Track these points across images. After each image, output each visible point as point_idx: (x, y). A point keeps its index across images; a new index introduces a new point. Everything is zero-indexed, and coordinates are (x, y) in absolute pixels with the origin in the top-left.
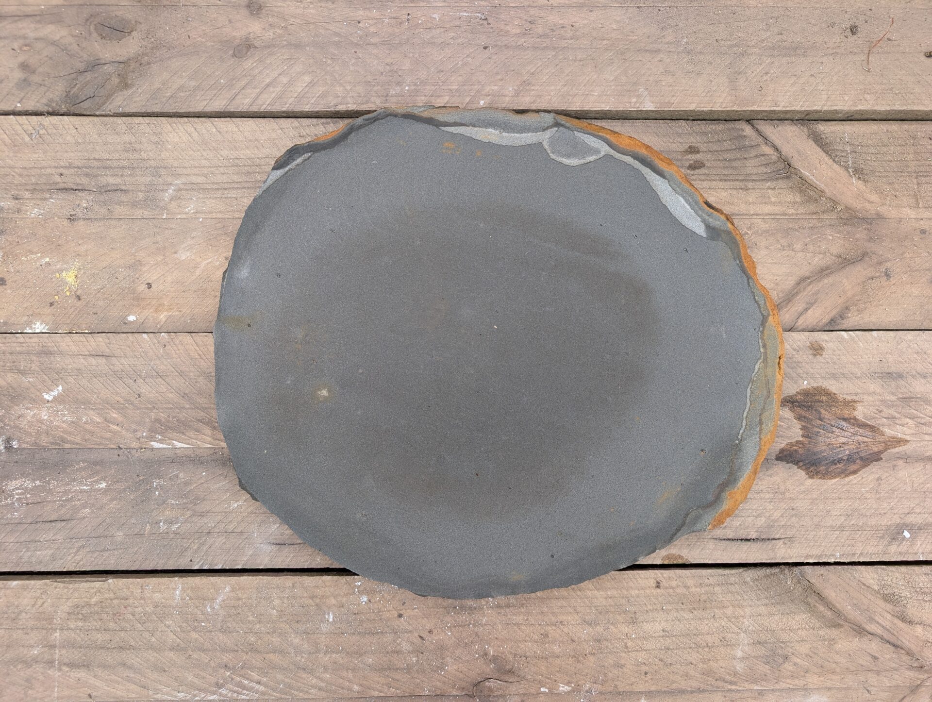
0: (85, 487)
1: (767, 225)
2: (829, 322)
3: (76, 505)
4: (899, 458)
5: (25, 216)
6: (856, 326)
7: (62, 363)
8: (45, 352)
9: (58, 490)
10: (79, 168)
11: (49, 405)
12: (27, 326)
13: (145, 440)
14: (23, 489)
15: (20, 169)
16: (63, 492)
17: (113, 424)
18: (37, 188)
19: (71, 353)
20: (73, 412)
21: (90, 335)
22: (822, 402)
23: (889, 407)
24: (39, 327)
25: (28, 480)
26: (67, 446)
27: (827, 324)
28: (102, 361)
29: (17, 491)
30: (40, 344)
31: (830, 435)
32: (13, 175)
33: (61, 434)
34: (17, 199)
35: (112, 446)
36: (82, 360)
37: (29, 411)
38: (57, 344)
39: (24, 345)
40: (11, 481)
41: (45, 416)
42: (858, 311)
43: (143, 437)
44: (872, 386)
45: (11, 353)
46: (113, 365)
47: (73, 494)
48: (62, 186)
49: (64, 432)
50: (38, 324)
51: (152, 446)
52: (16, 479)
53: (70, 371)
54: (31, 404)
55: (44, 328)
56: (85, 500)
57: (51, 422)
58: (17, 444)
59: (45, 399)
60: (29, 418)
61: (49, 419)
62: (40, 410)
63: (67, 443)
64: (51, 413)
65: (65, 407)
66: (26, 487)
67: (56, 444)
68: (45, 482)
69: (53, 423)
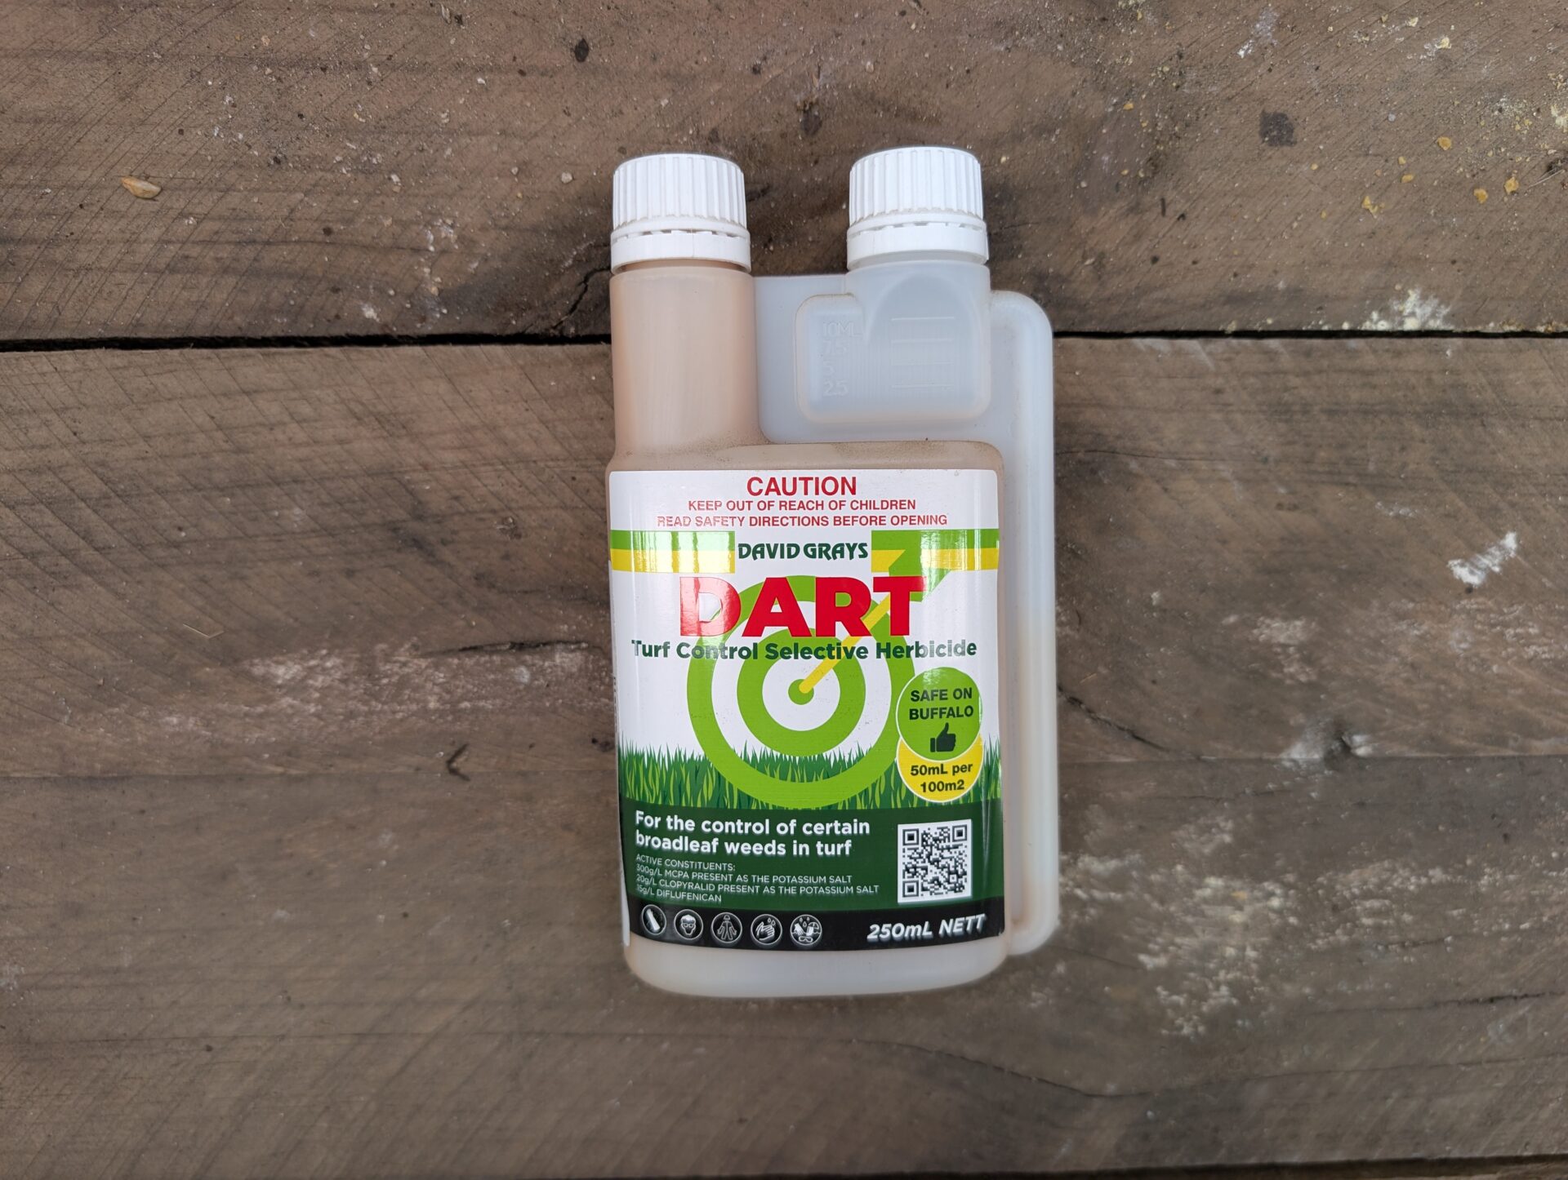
7: (1515, 450)
8: (1454, 408)
9: (1507, 896)
11: (1470, 603)
12: (1372, 308)
14: (1386, 896)
16: (1521, 905)
20: (1559, 630)
24: (1415, 312)
25: (1405, 866)
26: (1542, 747)
29: (1368, 904)
30: (1437, 379)
33: (1521, 707)
37: (1403, 626)
38: (1493, 377)
39: (1378, 380)
40: (1348, 870)
41: (1459, 642)
50: (1413, 296)
52: (1363, 861)
53: (1541, 479)
54: (1412, 600)
55: (1433, 316)
57: (1484, 664)
58: (1368, 743)
59: (1460, 580)
60: (1403, 649)
61: (1477, 655)
62: (1440, 621)
63: (1541, 739)
64: (1482, 633)
65: (1529, 610)
66: (1397, 890)
67: (1501, 742)
68: (1461, 872)
69: (1489, 668)
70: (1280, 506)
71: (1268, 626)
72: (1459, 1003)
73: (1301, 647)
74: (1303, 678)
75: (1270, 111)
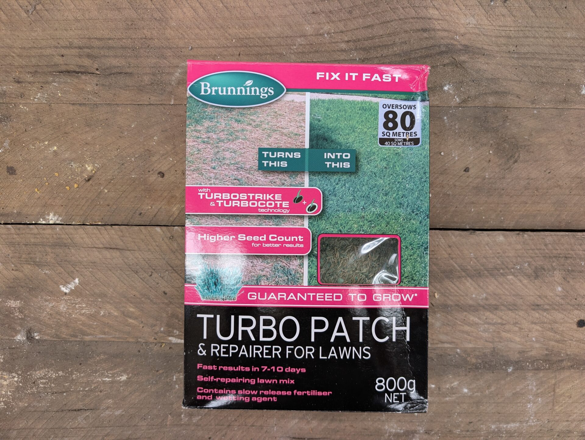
0: (107, 379)
3: (98, 395)
5: (28, 101)
7: (77, 256)
8: (59, 244)
9: (81, 380)
10: (80, 48)
11: (66, 298)
12: (40, 217)
13: (163, 335)
14: (47, 379)
15: (19, 49)
16: (85, 383)
17: (130, 318)
18: (38, 70)
19: (85, 246)
20: (91, 305)
21: (103, 228)
24: (52, 218)
25: (52, 370)
26: (88, 338)
28: (116, 254)
29: (42, 381)
30: (55, 236)
32: (13, 56)
33: (81, 327)
34: (19, 82)
35: (131, 340)
36: (97, 253)
37: (47, 303)
38: (70, 236)
39: (38, 236)
40: (35, 371)
41: (63, 308)
43: (161, 332)
45: (26, 245)
46: (127, 258)
47: (96, 385)
48: (64, 68)
49: (84, 324)
51: (170, 341)
52: (40, 369)
53: (85, 264)
54: (50, 296)
55: (57, 220)
56: (108, 391)
57: (70, 314)
58: (38, 335)
59: (63, 291)
60: (48, 310)
61: (68, 312)
62: (58, 302)
63: (87, 336)
64: (69, 306)
65: (82, 300)
66: (49, 377)
67: (76, 337)
68: (68, 373)
69: (72, 315)
70: (13, 270)
71: (10, 302)
72: (69, 410)
73: (19, 308)
74: (20, 317)
75: (9, 166)
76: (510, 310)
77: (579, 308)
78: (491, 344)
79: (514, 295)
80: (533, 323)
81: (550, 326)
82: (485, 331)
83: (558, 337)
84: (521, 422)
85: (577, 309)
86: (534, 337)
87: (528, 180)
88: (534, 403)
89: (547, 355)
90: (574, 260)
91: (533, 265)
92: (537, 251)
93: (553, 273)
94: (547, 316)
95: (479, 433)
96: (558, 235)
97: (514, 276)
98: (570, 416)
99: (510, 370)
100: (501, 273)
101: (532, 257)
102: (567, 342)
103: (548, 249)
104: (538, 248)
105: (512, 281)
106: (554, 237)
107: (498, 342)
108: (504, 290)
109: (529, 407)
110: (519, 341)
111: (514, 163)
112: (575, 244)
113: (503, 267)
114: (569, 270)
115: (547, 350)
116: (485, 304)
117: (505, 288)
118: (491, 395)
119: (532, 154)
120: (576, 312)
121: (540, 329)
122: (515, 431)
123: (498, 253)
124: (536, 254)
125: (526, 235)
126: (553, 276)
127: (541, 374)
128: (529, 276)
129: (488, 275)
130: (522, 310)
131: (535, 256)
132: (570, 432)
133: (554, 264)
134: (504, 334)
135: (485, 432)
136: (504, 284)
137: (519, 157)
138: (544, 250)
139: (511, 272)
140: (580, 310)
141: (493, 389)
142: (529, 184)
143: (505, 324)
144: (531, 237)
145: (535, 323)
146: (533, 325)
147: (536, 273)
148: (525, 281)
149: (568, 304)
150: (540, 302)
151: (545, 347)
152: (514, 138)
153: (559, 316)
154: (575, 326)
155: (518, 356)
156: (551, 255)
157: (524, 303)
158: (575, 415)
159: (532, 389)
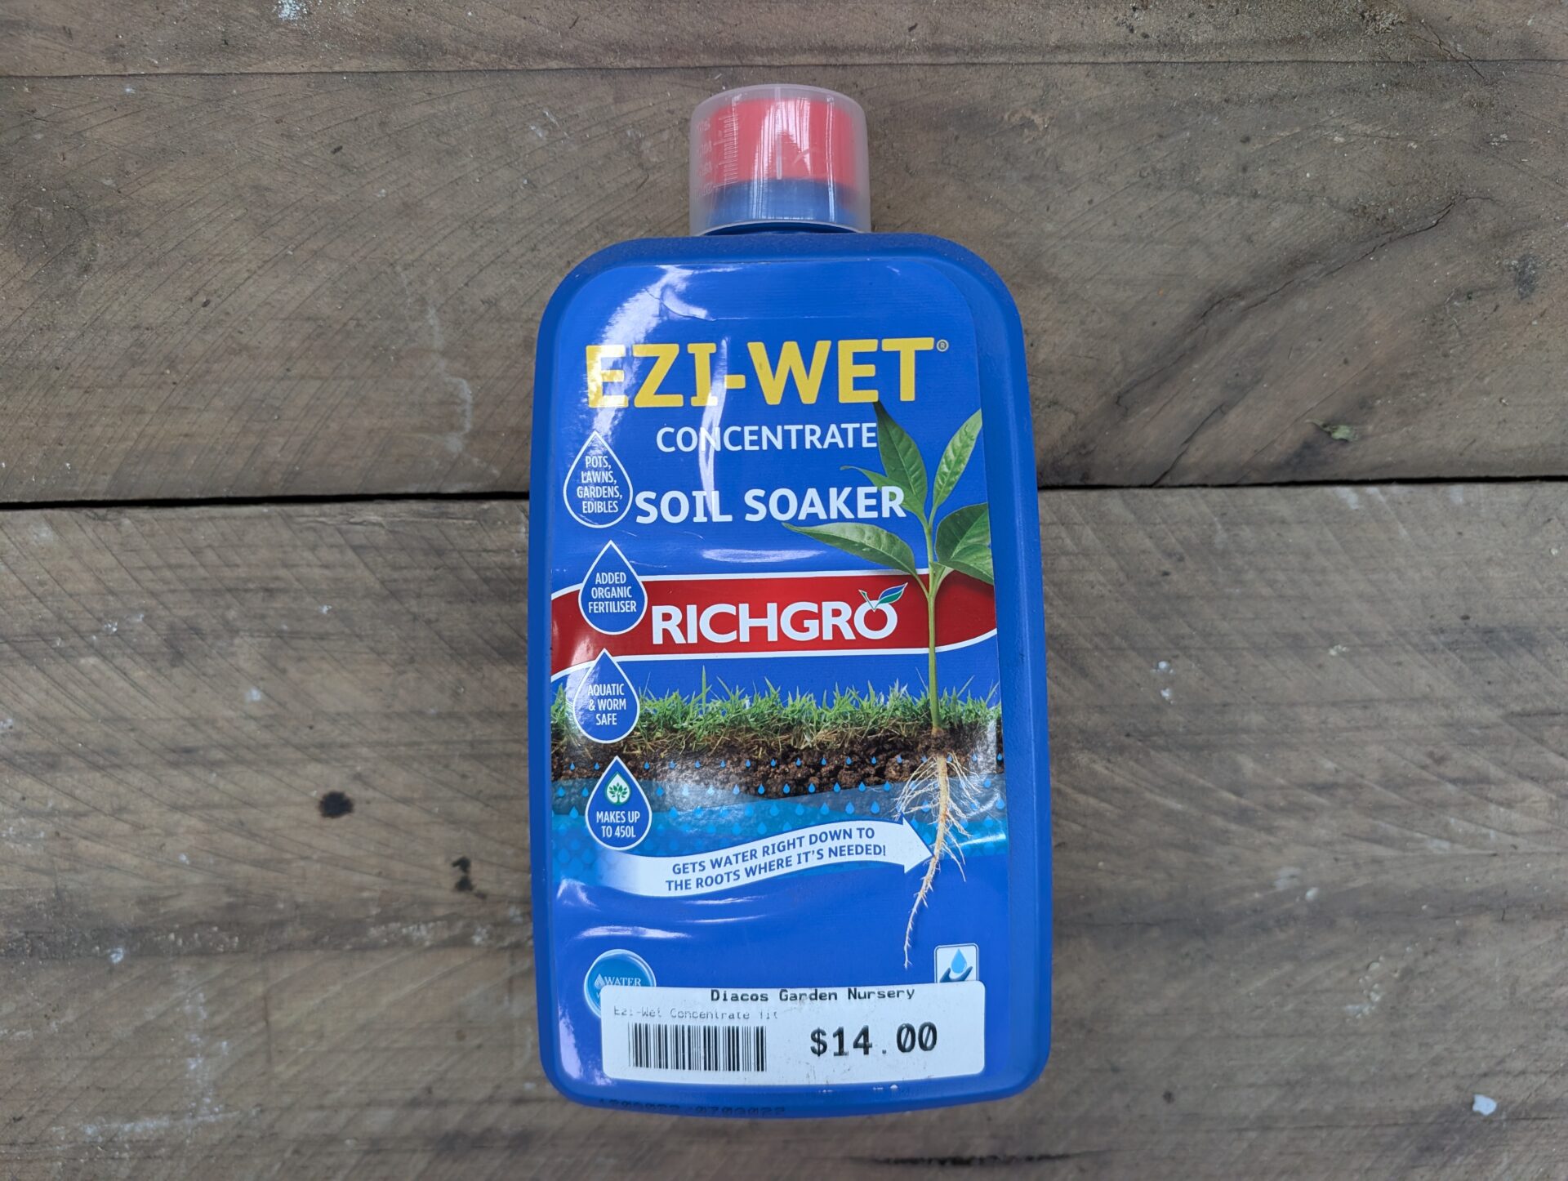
1: (1107, 91)
2: (1299, 455)
4: (1481, 909)
6: (1388, 466)
22: (1247, 730)
23: (1472, 744)
27: (1288, 463)
31: (1261, 838)
42: (1401, 412)
44: (1424, 676)
76: (96, 767)
77: (324, 756)
78: (45, 879)
79: (105, 720)
80: (175, 807)
81: (232, 817)
82: (21, 837)
83: (261, 848)
84: (173, 1113)
85: (318, 760)
86: (183, 851)
87: (136, 333)
88: (208, 1056)
89: (231, 907)
90: (295, 599)
91: (159, 617)
92: (168, 574)
93: (232, 645)
94: (222, 784)
95: (49, 1149)
96: (235, 518)
97: (104, 658)
98: (327, 1092)
99: (117, 957)
100: (59, 651)
101: (153, 594)
102: (294, 865)
103: (203, 566)
104: (173, 561)
105: (96, 676)
106: (223, 523)
107: (69, 870)
108: (72, 706)
109: (193, 1067)
110: (135, 867)
111: (79, 276)
112: (295, 547)
113: (63, 628)
114: (282, 631)
115: (229, 890)
116: (16, 752)
117: (73, 697)
118: (67, 1036)
119: (137, 240)
120: (314, 769)
121: (200, 826)
122: (159, 1140)
123: (41, 583)
124: (166, 582)
125: (128, 519)
126: (233, 654)
127: (218, 969)
128: (151, 658)
129: (16, 655)
130: (136, 767)
131: (165, 588)
132: (332, 1139)
133: (232, 614)
134: (82, 845)
135: (67, 1146)
136: (72, 687)
137: (92, 251)
138: (192, 567)
139: (91, 645)
140: (327, 762)
141: (70, 1016)
142: (142, 345)
143: (85, 814)
144: (147, 528)
145: (183, 809)
146: (177, 816)
147: (172, 647)
148: (139, 674)
149: (287, 743)
150: (193, 739)
151: (223, 881)
152: (67, 185)
153: (258, 783)
154: (314, 815)
155: (137, 911)
156: (219, 586)
157: (140, 744)
158: (342, 1090)
159: (195, 1015)
